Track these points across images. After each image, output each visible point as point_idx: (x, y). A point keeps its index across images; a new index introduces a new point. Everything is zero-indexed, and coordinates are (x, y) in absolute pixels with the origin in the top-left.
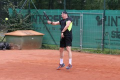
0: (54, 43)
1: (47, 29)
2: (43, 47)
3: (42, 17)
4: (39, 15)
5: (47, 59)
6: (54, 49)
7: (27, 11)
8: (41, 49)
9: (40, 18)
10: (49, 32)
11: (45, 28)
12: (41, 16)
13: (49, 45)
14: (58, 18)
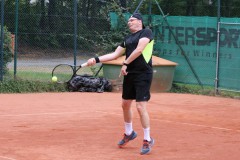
0: (195, 81)
1: (183, 53)
2: (175, 88)
3: (174, 31)
4: (168, 27)
5: (181, 111)
6: (197, 93)
7: (145, 17)
8: (170, 91)
9: (171, 32)
10: (187, 60)
11: (180, 53)
12: (172, 28)
13: (187, 86)
14: (205, 33)
